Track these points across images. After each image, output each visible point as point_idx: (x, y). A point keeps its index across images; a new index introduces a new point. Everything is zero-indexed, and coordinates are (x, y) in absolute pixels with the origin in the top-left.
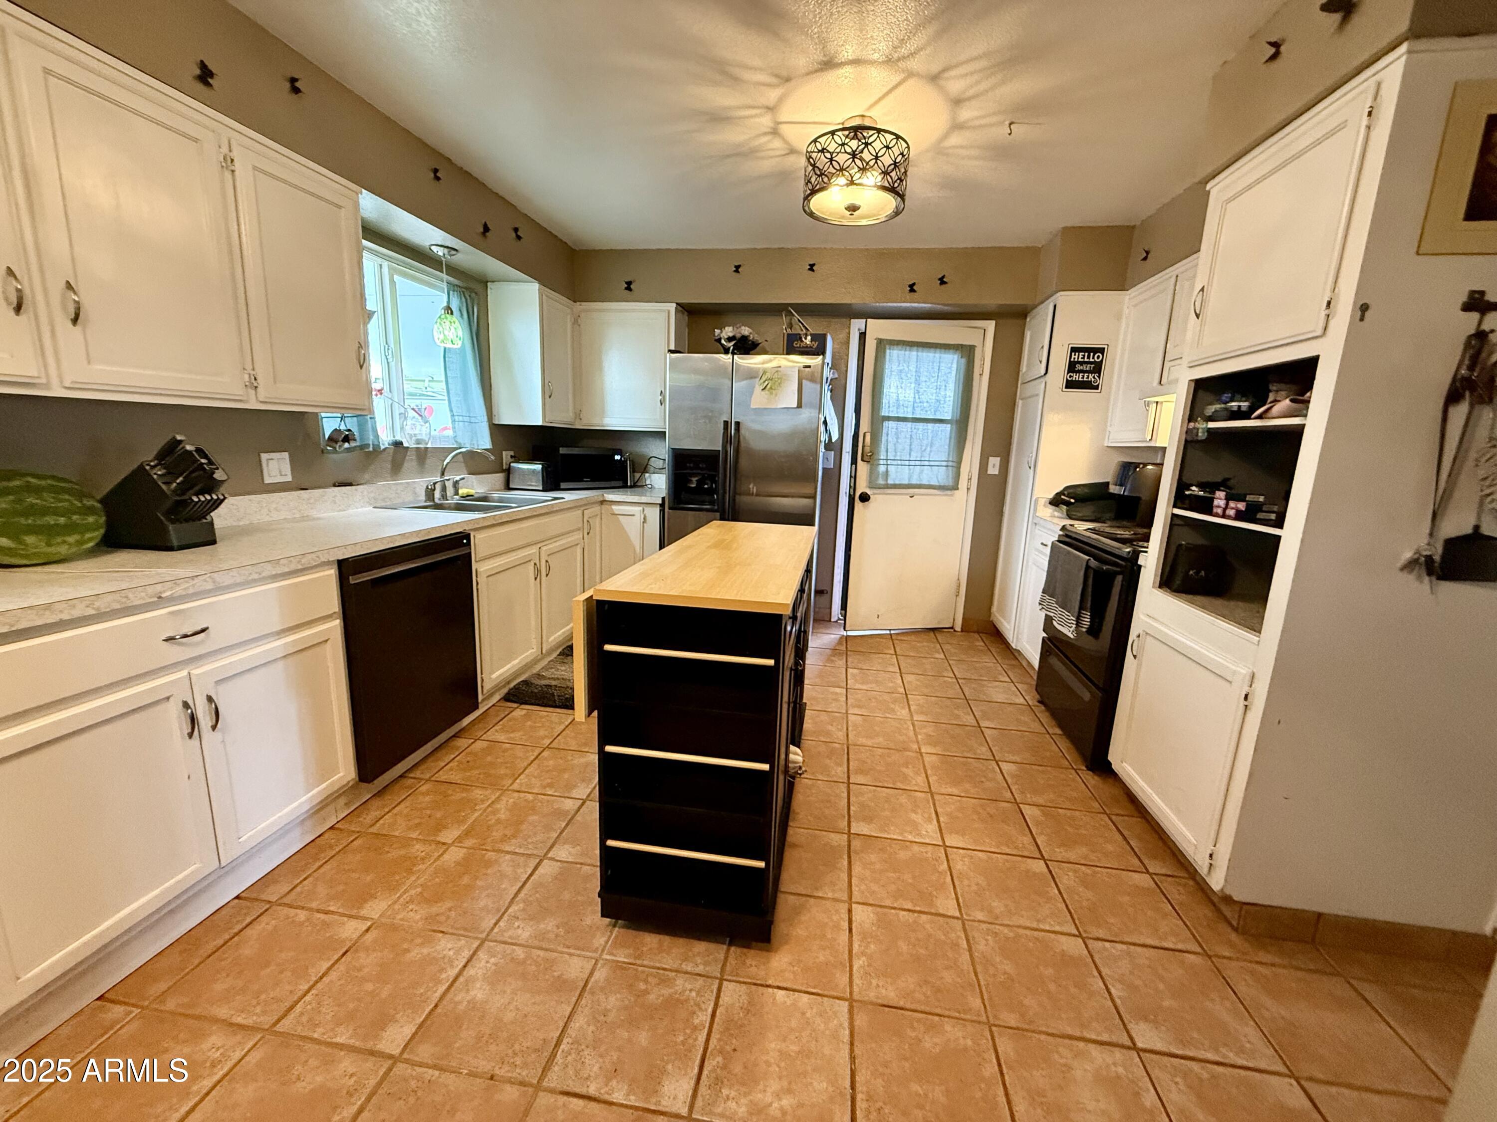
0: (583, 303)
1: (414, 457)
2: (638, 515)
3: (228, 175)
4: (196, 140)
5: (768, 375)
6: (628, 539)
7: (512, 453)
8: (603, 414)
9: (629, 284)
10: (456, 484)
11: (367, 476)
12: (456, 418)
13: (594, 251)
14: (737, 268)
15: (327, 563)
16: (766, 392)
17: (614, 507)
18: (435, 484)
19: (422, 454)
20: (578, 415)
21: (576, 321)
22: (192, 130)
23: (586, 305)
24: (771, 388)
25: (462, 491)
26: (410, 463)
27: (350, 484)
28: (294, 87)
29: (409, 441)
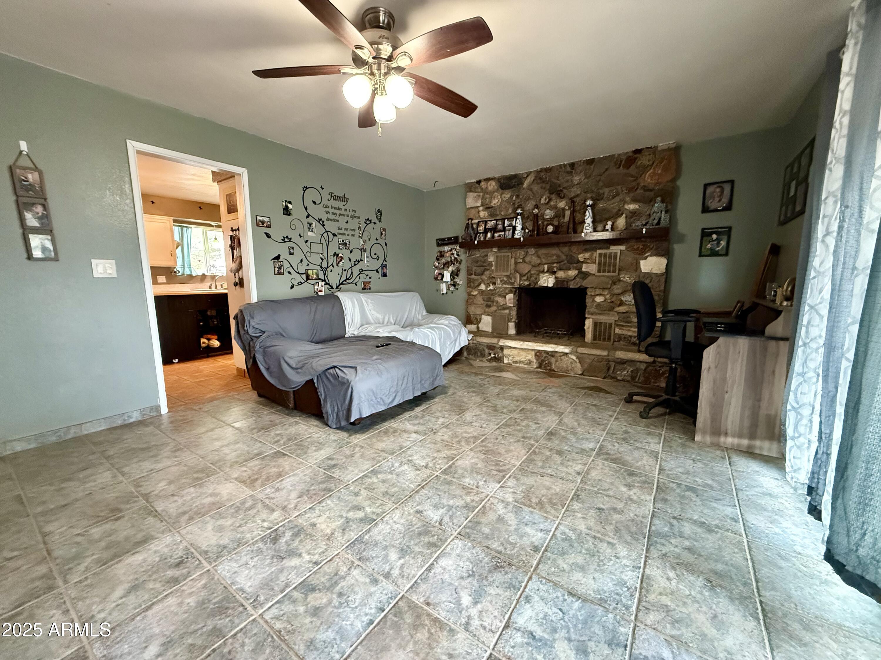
1: (209, 277)
10: (222, 285)
11: (190, 282)
28: (153, 202)
29: (208, 274)
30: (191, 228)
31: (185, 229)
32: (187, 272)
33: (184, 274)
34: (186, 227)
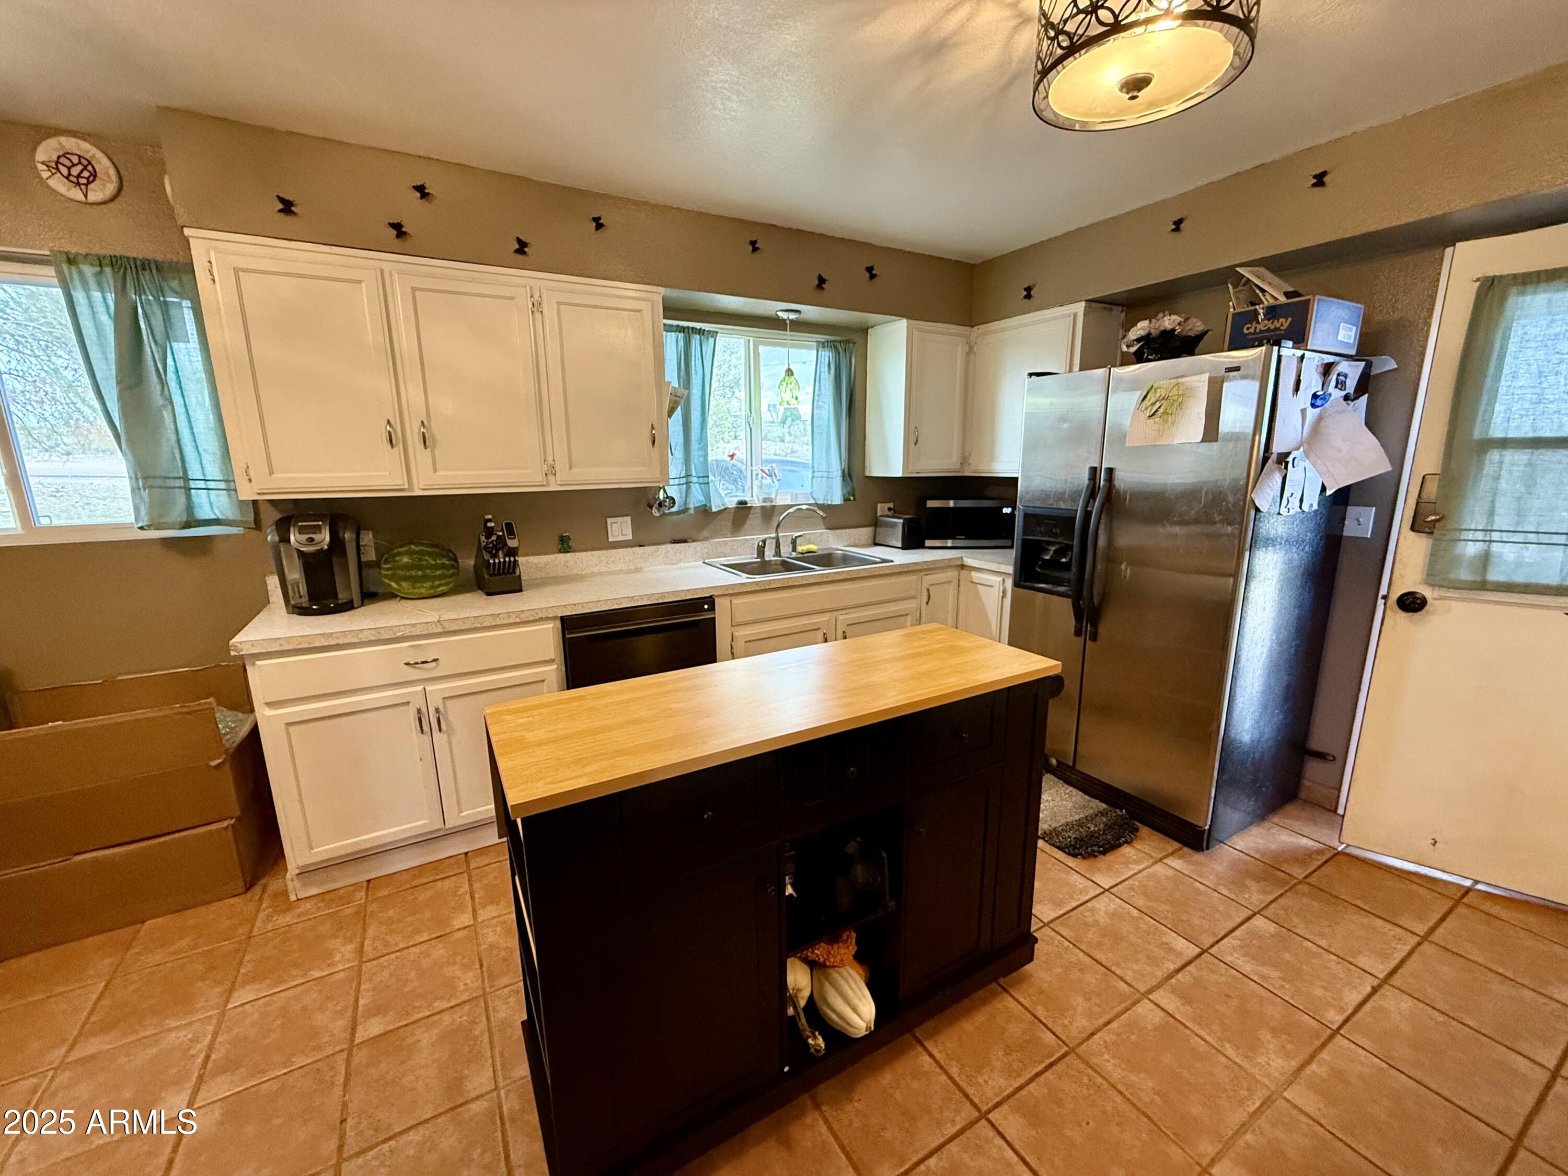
0: (981, 327)
1: (759, 515)
2: (996, 587)
3: (538, 315)
4: (512, 298)
5: (1161, 392)
6: (985, 616)
7: (891, 505)
8: (992, 458)
9: (1028, 289)
10: (794, 542)
11: (705, 533)
12: (816, 474)
13: (989, 261)
14: (1178, 224)
15: (555, 618)
16: (1156, 419)
17: (974, 574)
18: (764, 541)
19: (769, 512)
20: (964, 461)
21: (970, 351)
22: (509, 292)
23: (982, 328)
24: (1165, 413)
25: (800, 549)
26: (754, 520)
27: (685, 541)
28: (599, 224)
29: (755, 500)
30: (714, 334)
31: (696, 339)
32: (697, 498)
33: (685, 510)
34: (700, 332)
